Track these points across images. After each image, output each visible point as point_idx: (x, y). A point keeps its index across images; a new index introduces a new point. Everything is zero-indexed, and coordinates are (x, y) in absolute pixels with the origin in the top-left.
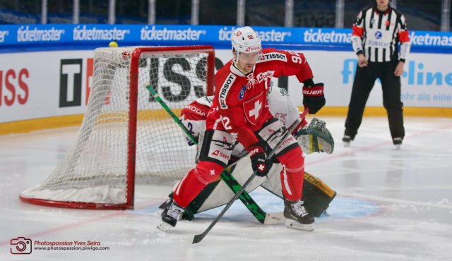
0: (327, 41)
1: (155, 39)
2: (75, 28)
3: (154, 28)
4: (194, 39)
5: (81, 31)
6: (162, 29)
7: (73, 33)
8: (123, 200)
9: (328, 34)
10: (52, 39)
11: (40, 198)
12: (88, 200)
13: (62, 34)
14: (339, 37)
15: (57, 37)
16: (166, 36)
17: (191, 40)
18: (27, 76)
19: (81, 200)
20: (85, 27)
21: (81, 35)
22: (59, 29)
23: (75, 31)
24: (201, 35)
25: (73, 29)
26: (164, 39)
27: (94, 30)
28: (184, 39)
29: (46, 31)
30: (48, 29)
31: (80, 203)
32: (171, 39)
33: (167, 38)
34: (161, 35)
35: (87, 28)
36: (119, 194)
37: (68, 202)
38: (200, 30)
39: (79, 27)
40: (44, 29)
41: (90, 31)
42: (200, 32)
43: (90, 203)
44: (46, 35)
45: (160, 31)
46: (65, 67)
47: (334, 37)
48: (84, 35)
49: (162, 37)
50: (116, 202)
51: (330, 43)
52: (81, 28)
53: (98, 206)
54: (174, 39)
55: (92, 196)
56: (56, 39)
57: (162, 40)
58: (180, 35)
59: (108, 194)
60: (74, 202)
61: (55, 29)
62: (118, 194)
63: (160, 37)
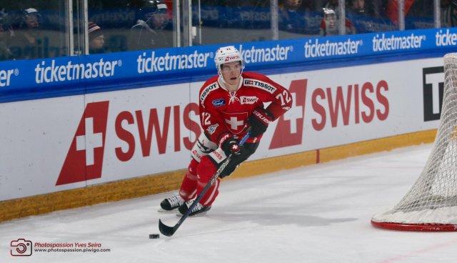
18: (386, 88)
23: (437, 35)
44: (405, 42)
46: (428, 76)
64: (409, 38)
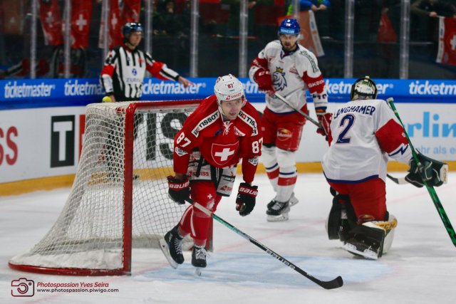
0: (336, 92)
1: (152, 93)
2: (67, 83)
3: (150, 81)
4: (193, 92)
5: (73, 86)
6: (160, 83)
7: (64, 88)
8: (120, 265)
9: (336, 85)
10: (42, 95)
11: (31, 264)
12: (82, 266)
13: (52, 90)
14: (348, 88)
15: (47, 93)
16: (163, 90)
17: (190, 93)
18: (16, 134)
19: (75, 266)
20: (76, 81)
21: (73, 89)
22: (49, 84)
23: (66, 86)
24: (201, 88)
25: (64, 84)
26: (162, 93)
27: (87, 85)
28: (182, 93)
29: (35, 86)
30: (37, 85)
31: (73, 269)
32: (169, 92)
33: (165, 92)
34: (158, 89)
35: (79, 83)
36: (115, 258)
37: (60, 268)
38: (199, 82)
39: (70, 82)
40: (33, 85)
41: (82, 85)
42: (199, 85)
43: (84, 269)
44: (35, 91)
45: (157, 85)
46: (56, 124)
47: (343, 88)
48: (76, 89)
49: (159, 91)
50: (113, 267)
51: (339, 95)
52: (73, 83)
53: (92, 272)
54: (172, 93)
55: (86, 261)
56: (46, 95)
57: (160, 94)
58: (179, 88)
59: (103, 259)
60: (66, 268)
61: (45, 84)
62: (113, 258)
63: (157, 91)
64: (39, 86)
